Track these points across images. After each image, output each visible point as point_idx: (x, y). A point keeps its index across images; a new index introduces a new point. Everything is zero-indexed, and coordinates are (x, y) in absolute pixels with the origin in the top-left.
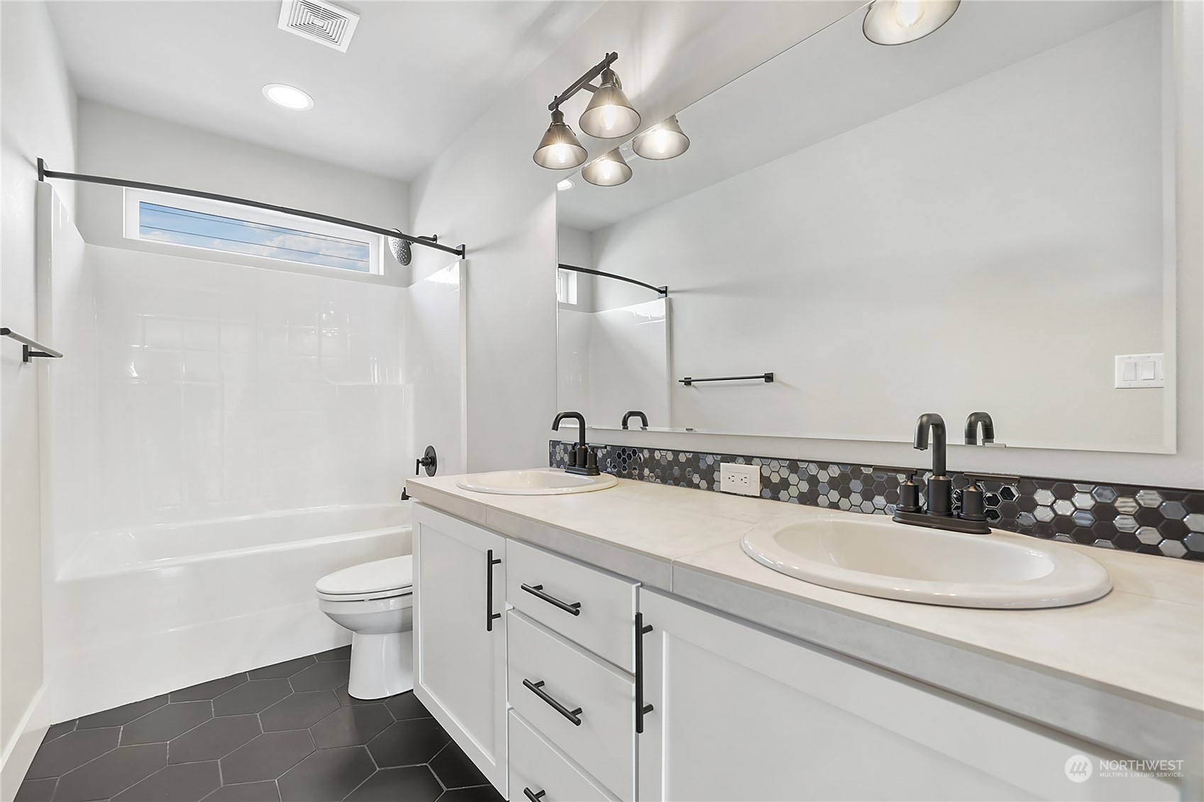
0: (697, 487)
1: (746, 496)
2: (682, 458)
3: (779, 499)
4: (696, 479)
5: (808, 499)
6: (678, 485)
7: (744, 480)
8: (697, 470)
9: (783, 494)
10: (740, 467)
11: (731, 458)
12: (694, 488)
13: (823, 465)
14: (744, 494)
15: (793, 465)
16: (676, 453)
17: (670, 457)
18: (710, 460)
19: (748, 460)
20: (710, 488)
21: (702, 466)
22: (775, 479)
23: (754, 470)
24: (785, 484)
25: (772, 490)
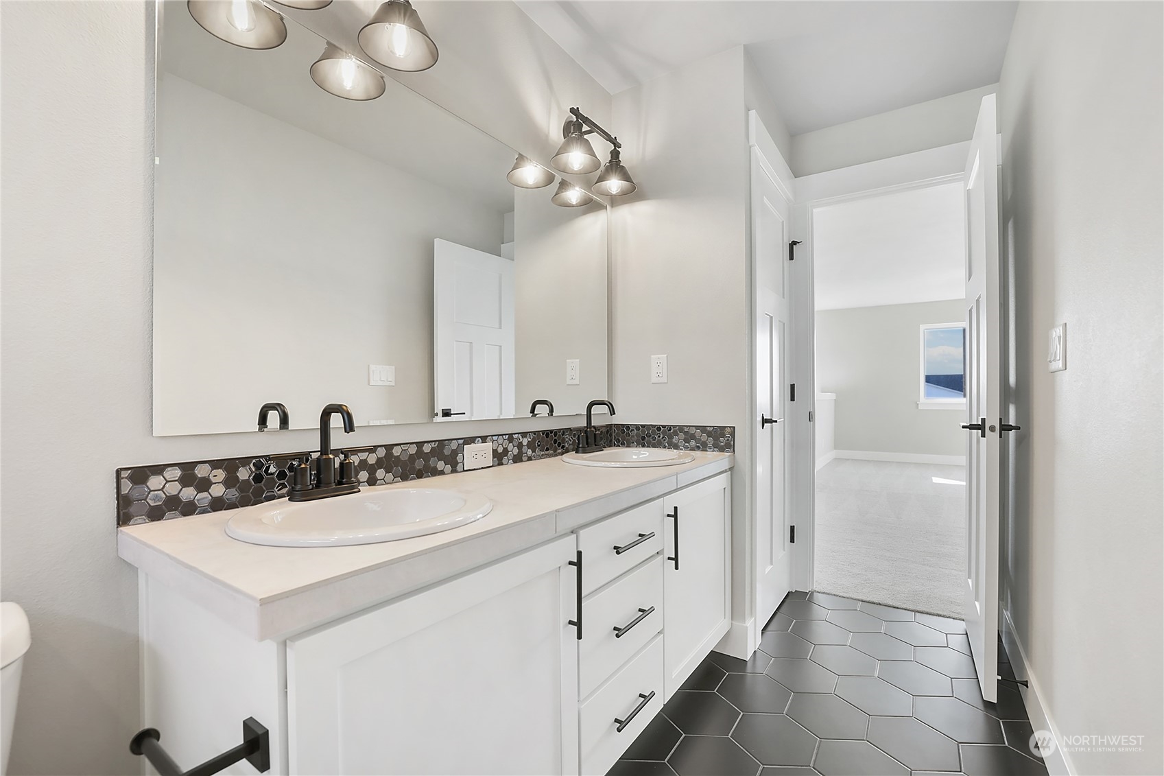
0: (442, 473)
1: (482, 468)
2: (427, 449)
3: (502, 464)
4: (440, 465)
5: (517, 459)
6: (421, 477)
7: (484, 455)
8: (441, 457)
9: (505, 460)
10: (478, 446)
11: (470, 440)
12: (439, 475)
13: (524, 434)
14: (481, 467)
15: (511, 437)
16: (420, 444)
17: (413, 450)
18: (454, 445)
19: (484, 439)
20: (454, 471)
21: (447, 452)
22: (500, 450)
23: (489, 446)
24: (506, 451)
25: (499, 458)
